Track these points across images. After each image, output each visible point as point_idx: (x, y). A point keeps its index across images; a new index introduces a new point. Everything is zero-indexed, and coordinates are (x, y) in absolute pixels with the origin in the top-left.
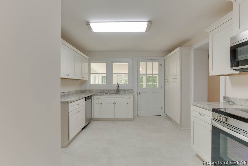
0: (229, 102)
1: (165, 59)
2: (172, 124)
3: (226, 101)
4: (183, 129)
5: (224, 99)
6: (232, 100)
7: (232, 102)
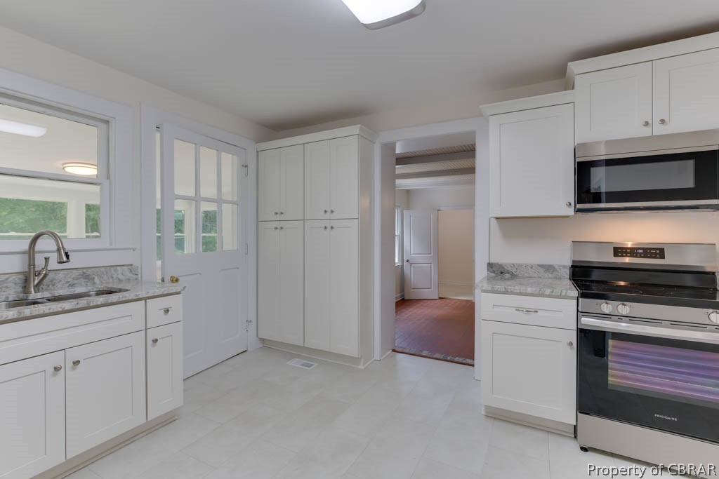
0: (501, 273)
1: (257, 152)
2: (316, 364)
3: (494, 272)
4: (361, 367)
5: (488, 270)
6: (510, 269)
7: (508, 273)
